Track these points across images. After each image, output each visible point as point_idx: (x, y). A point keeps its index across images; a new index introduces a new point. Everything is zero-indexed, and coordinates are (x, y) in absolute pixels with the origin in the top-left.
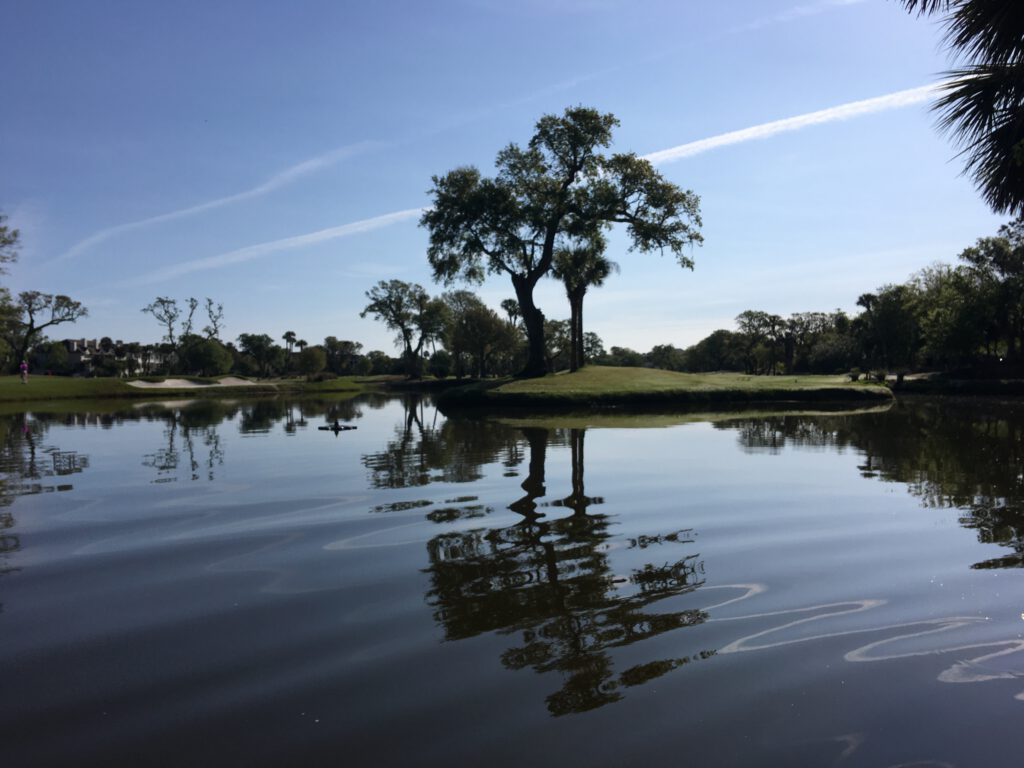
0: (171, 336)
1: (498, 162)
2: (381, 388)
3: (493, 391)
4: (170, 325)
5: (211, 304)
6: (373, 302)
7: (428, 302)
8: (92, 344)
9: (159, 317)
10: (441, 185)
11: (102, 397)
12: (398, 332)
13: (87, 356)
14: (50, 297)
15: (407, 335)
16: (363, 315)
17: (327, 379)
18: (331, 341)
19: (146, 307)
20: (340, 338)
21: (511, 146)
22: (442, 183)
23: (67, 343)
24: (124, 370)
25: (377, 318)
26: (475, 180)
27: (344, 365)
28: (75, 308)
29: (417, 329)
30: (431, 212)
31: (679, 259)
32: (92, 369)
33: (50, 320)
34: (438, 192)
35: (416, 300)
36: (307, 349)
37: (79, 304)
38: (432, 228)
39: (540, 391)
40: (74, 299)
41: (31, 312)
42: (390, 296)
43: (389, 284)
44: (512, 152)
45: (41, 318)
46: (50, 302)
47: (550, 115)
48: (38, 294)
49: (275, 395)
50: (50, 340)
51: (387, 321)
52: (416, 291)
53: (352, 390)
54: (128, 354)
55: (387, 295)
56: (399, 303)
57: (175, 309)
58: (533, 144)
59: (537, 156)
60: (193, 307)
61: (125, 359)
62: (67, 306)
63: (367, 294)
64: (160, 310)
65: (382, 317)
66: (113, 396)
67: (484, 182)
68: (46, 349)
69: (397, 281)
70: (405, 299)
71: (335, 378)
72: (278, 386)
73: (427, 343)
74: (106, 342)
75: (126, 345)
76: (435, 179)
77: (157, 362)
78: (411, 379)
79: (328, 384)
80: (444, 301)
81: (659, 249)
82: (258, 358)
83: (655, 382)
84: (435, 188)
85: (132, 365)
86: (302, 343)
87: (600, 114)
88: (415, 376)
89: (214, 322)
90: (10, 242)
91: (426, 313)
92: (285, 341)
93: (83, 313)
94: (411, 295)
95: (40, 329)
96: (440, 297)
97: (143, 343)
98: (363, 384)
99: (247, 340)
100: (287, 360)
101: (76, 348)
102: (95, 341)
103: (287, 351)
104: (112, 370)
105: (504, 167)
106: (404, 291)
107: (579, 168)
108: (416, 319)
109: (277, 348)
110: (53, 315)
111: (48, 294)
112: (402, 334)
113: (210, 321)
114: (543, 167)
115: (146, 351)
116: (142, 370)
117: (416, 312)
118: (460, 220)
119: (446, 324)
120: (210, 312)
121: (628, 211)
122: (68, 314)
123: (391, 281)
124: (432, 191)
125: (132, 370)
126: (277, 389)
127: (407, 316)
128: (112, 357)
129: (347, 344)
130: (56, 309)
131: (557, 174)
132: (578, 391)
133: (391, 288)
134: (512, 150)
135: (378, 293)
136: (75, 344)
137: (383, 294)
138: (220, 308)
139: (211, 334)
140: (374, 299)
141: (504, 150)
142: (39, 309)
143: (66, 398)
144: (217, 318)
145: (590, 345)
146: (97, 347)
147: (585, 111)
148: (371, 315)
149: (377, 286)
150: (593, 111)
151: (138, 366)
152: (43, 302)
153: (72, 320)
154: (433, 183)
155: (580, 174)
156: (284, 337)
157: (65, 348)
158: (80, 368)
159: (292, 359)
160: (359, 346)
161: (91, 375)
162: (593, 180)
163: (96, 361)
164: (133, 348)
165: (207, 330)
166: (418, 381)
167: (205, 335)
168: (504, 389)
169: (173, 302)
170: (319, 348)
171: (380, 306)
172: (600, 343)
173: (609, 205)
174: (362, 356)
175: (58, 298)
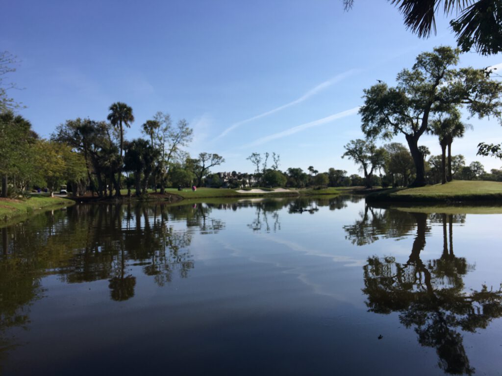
0: (258, 170)
1: (397, 79)
2: (350, 193)
3: (393, 194)
4: (257, 165)
5: (274, 155)
6: (347, 151)
7: (376, 149)
8: (229, 174)
9: (253, 162)
10: (367, 94)
11: (226, 197)
12: (360, 164)
13: (227, 179)
14: (211, 155)
15: (365, 166)
16: (343, 157)
17: (322, 188)
18: (332, 170)
19: (248, 157)
20: (336, 169)
21: (404, 70)
22: (368, 92)
23: (219, 174)
24: (241, 185)
25: (349, 158)
26: (385, 89)
27: (338, 182)
28: (220, 159)
29: (370, 163)
30: (364, 107)
31: (499, 121)
32: (228, 185)
33: (210, 164)
34: (367, 96)
35: (370, 149)
36: (319, 174)
37: (221, 157)
38: (363, 114)
39: (418, 194)
40: (220, 155)
41: (204, 161)
42: (356, 147)
43: (356, 141)
44: (405, 73)
45: (207, 164)
46: (210, 157)
47: (425, 52)
48: (206, 154)
49: (297, 196)
50: (212, 173)
51: (355, 160)
52: (369, 144)
53: (335, 194)
54: (243, 178)
55: (354, 147)
56: (361, 151)
57: (260, 158)
58: (414, 68)
59: (418, 73)
60: (267, 157)
61: (241, 180)
62: (217, 158)
63: (345, 147)
64: (253, 159)
65: (352, 158)
66: (229, 197)
67: (390, 89)
68: (211, 177)
69: (359, 140)
70: (364, 149)
71: (327, 188)
72: (300, 192)
73: (375, 170)
74: (234, 173)
75: (242, 174)
76: (365, 91)
77: (255, 181)
78: (367, 188)
79: (323, 191)
80: (385, 148)
81: (487, 116)
82: (296, 179)
83: (491, 189)
84: (366, 95)
85: (244, 183)
86: (316, 172)
87: (452, 49)
88: (369, 187)
89: (276, 163)
90: (190, 134)
91: (375, 155)
92: (309, 170)
93: (223, 161)
94: (366, 146)
95: (207, 168)
96: (383, 146)
97: (249, 173)
98: (341, 191)
99: (291, 170)
100: (309, 180)
101: (222, 176)
102: (230, 173)
103: (309, 175)
104: (236, 186)
105: (400, 81)
106: (363, 145)
107: (441, 77)
108: (370, 158)
109: (305, 174)
110: (212, 162)
111: (210, 153)
112: (363, 166)
113: (274, 162)
114: (422, 78)
115: (250, 176)
116: (248, 185)
117: (369, 155)
118: (376, 110)
119: (385, 160)
120: (274, 158)
121: (470, 98)
122: (217, 162)
123: (357, 140)
124: (364, 97)
125: (244, 185)
126: (299, 193)
127: (365, 157)
128: (237, 180)
129: (338, 171)
130: (213, 160)
131: (430, 81)
132: (441, 194)
133: (356, 143)
134: (405, 72)
135: (349, 146)
136: (222, 174)
137: (352, 146)
138: (278, 157)
139: (275, 169)
140: (348, 149)
141: (400, 73)
142: (207, 160)
143: (212, 197)
144: (277, 161)
145: (476, 169)
146: (231, 175)
147: (444, 48)
148: (347, 157)
149: (350, 143)
150: (448, 47)
151: (247, 183)
152: (208, 157)
153: (219, 164)
154: (364, 93)
155: (442, 80)
156: (309, 169)
157: (218, 176)
158: (224, 185)
159: (311, 179)
160: (346, 172)
161: (228, 187)
162: (451, 83)
163: (230, 181)
164: (245, 175)
165: (273, 167)
166: (370, 189)
167: (273, 169)
168: (399, 193)
169: (259, 155)
170: (326, 174)
171: (351, 152)
172: (482, 167)
173: (459, 95)
174: (347, 177)
175: (214, 155)
